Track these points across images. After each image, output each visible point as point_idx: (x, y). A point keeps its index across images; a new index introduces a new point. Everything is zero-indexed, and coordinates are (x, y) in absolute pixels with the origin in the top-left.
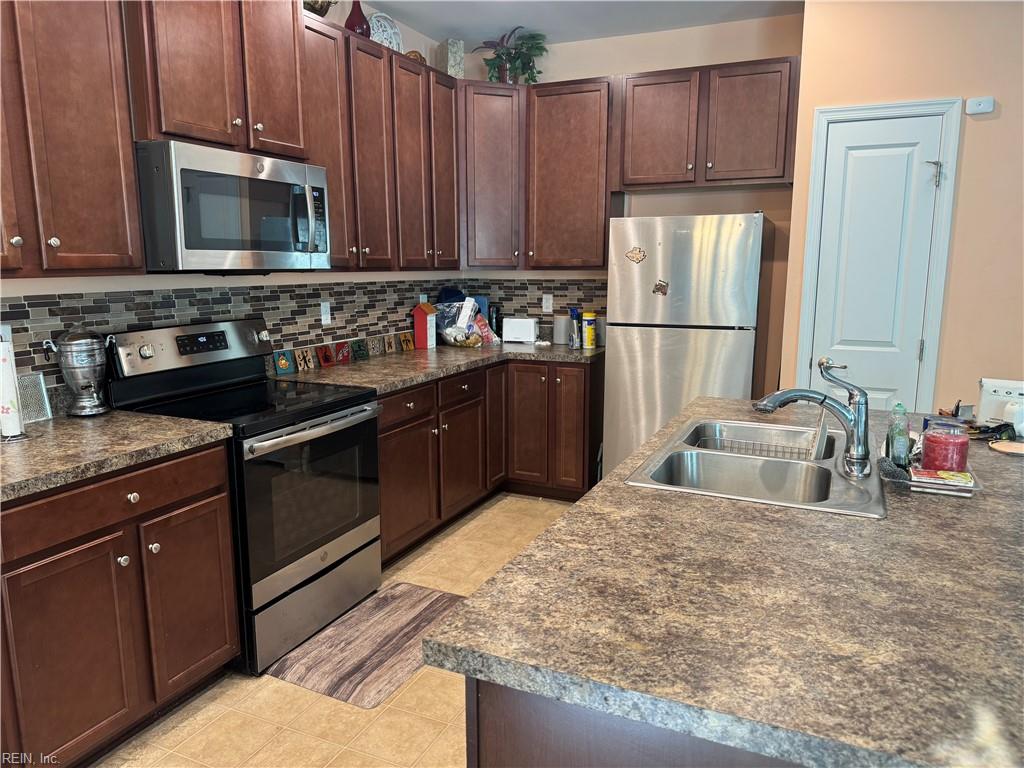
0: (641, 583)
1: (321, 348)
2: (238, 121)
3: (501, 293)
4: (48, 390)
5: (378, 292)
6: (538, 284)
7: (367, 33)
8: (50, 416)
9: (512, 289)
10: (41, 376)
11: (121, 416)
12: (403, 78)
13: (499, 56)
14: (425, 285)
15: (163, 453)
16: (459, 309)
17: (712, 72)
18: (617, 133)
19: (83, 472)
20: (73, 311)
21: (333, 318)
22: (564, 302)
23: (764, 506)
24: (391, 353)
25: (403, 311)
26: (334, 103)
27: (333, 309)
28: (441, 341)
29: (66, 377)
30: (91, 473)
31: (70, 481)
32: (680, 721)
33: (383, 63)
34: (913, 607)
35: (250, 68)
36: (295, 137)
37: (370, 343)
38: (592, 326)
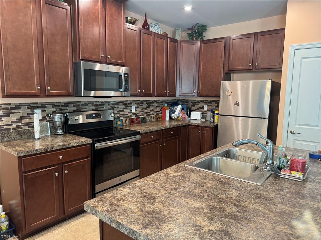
0: (159, 195)
1: (131, 119)
2: (103, 55)
3: (192, 104)
4: (50, 127)
5: (151, 103)
6: (203, 101)
7: (148, 29)
8: (50, 134)
9: (195, 103)
10: (48, 123)
11: (67, 135)
12: (159, 41)
13: (192, 32)
14: (167, 101)
15: (70, 146)
16: (176, 109)
17: (258, 34)
18: (227, 54)
19: (47, 149)
20: (59, 106)
21: (136, 110)
22: (211, 107)
23: (223, 177)
24: (154, 121)
25: (159, 109)
26: (135, 49)
27: (136, 108)
28: (170, 118)
29: (54, 124)
30: (49, 150)
31: (43, 151)
32: (135, 236)
33: (152, 37)
34: (240, 214)
35: (108, 41)
36: (121, 59)
37: (147, 119)
38: (217, 115)
